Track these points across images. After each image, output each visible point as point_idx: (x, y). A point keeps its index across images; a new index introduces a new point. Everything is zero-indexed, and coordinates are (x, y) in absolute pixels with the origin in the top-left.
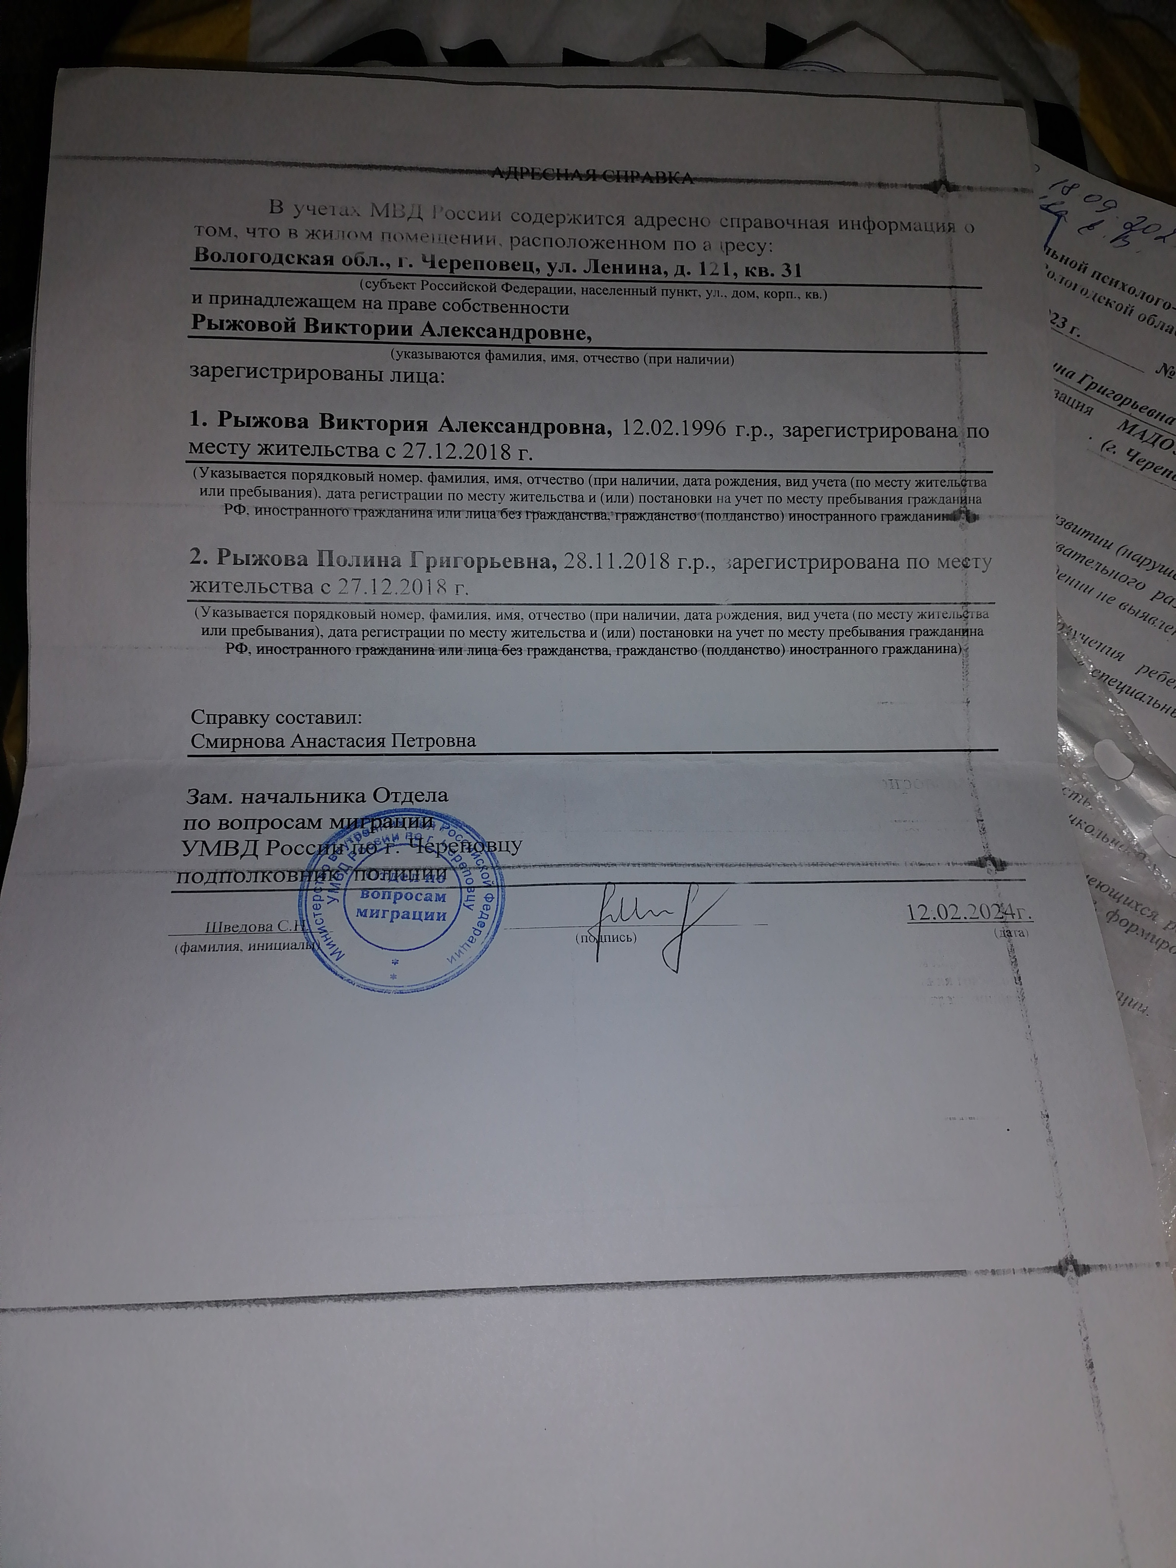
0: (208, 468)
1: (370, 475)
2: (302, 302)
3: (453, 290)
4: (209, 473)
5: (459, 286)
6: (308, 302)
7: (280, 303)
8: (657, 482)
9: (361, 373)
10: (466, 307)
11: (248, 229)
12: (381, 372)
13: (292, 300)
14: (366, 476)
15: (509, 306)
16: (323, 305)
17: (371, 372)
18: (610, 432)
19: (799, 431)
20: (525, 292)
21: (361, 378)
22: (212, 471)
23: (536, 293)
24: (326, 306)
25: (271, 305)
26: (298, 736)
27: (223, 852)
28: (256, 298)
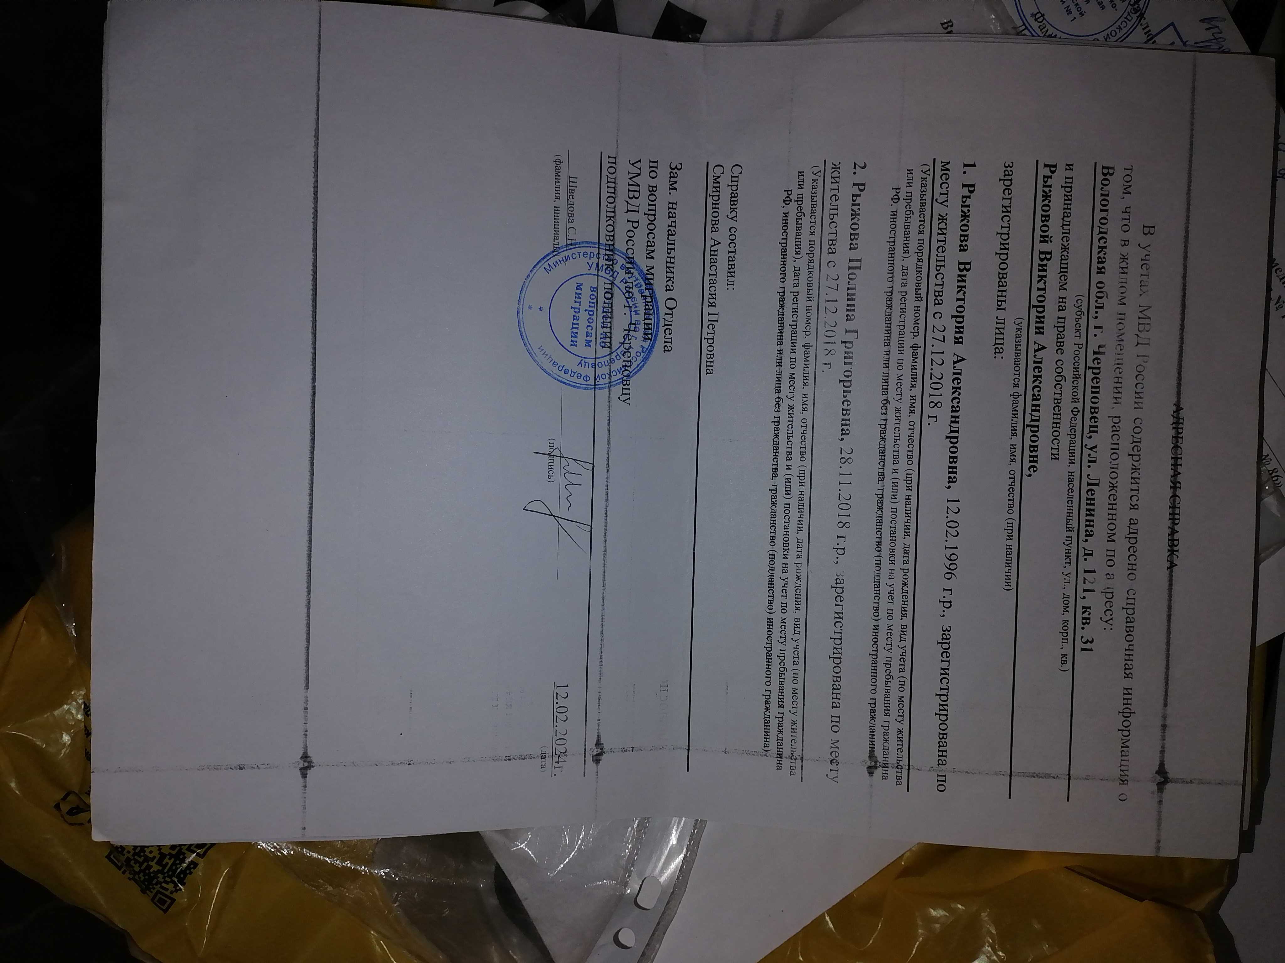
0: (929, 175)
1: (920, 299)
2: (1065, 248)
3: (1074, 368)
4: (925, 176)
5: (1077, 373)
6: (1065, 253)
7: (1064, 231)
8: (907, 522)
9: (1004, 294)
10: (1059, 378)
11: (1130, 207)
12: (1004, 309)
13: (1067, 241)
14: (919, 296)
15: (1059, 413)
16: (1062, 266)
17: (1005, 301)
18: (949, 487)
19: (947, 639)
20: (1071, 426)
21: (1000, 294)
22: (926, 178)
23: (1070, 435)
24: (1061, 268)
25: (1063, 225)
26: (719, 243)
27: (631, 188)
28: (1069, 213)
